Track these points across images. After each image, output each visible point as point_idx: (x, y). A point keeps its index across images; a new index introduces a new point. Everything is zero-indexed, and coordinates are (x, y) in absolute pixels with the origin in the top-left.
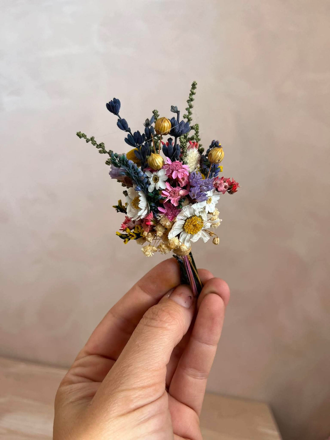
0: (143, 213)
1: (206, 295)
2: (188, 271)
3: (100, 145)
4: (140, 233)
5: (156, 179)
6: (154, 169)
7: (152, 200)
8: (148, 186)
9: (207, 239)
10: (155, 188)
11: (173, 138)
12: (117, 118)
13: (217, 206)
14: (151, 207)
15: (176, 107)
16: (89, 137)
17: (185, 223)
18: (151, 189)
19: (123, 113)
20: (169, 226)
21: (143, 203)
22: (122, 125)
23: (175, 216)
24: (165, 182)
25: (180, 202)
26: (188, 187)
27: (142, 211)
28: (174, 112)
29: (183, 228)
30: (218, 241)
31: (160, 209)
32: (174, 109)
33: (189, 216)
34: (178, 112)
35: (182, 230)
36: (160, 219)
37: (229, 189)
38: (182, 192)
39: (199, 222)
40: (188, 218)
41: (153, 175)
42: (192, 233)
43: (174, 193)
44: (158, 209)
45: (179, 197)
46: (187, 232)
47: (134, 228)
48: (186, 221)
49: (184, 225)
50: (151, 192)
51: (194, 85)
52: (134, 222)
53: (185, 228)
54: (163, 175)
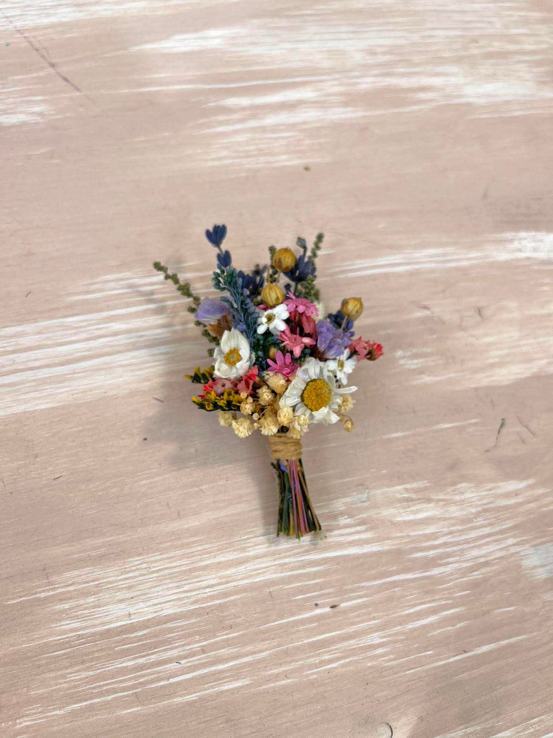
0: (243, 366)
2: (295, 488)
3: (185, 286)
4: (232, 401)
5: (270, 319)
6: (269, 305)
7: (261, 347)
8: (257, 326)
9: (334, 418)
10: (269, 328)
11: (293, 284)
12: (216, 251)
13: (350, 377)
14: (257, 358)
15: (304, 240)
16: (170, 272)
17: (305, 389)
18: (261, 330)
19: (225, 245)
20: (282, 386)
21: (245, 350)
22: (224, 259)
23: (293, 371)
24: (284, 320)
25: (303, 355)
27: (241, 362)
28: (300, 246)
29: (302, 397)
30: (351, 426)
31: (270, 362)
32: (302, 242)
33: (314, 377)
34: (305, 248)
35: (299, 400)
36: (268, 379)
37: (370, 353)
38: (307, 340)
39: (325, 391)
40: (312, 381)
41: (266, 313)
42: (313, 407)
43: (295, 340)
44: (266, 362)
45: (303, 345)
46: (306, 406)
47: (222, 394)
48: (307, 384)
49: (304, 391)
50: (262, 335)
51: (320, 237)
52: (224, 386)
53: (305, 395)
54: (282, 312)
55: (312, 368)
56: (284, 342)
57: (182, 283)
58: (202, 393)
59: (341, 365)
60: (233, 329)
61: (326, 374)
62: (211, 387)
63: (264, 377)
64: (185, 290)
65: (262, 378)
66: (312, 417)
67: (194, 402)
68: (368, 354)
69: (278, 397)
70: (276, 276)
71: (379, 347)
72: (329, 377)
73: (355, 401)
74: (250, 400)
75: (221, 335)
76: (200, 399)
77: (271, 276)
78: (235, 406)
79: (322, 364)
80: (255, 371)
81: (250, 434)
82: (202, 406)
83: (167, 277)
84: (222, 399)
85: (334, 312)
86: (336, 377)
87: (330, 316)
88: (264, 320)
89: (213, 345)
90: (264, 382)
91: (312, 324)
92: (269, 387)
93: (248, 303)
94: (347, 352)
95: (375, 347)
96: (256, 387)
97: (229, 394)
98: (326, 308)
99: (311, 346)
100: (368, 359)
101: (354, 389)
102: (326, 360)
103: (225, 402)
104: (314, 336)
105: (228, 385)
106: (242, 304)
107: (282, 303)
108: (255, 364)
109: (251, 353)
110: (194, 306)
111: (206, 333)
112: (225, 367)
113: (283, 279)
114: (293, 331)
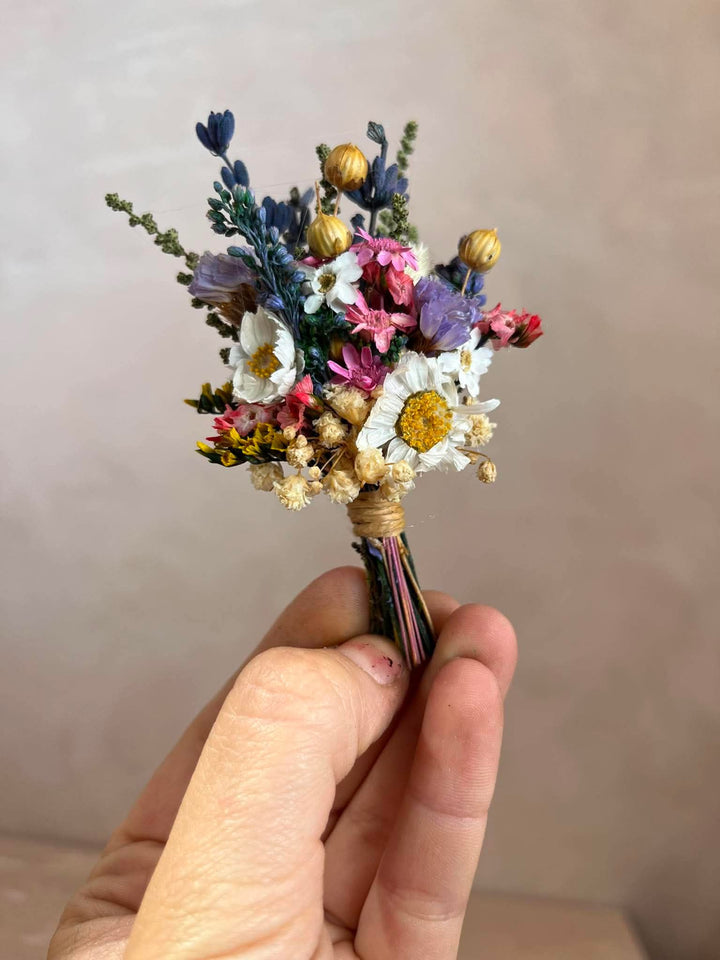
0: (284, 378)
1: (447, 662)
2: (398, 585)
3: (168, 235)
4: (270, 445)
5: (328, 282)
6: (322, 256)
7: (314, 339)
8: (303, 298)
9: (462, 462)
10: (325, 301)
11: (366, 214)
12: (219, 162)
13: (483, 381)
14: (309, 357)
15: (380, 127)
16: (138, 212)
17: (403, 411)
18: (311, 306)
19: (235, 150)
20: (360, 410)
21: (285, 347)
22: (236, 175)
23: (378, 381)
24: (353, 283)
25: (394, 346)
26: (414, 308)
27: (280, 372)
28: (374, 139)
29: (398, 426)
30: (491, 472)
31: (333, 366)
32: (376, 133)
33: (417, 388)
34: (382, 141)
35: (393, 432)
36: (333, 398)
37: (518, 333)
38: (398, 319)
39: (438, 412)
40: (413, 396)
41: (319, 272)
42: (420, 445)
43: (378, 319)
44: (327, 367)
45: (393, 329)
46: (408, 442)
47: (251, 434)
48: (406, 403)
49: (400, 416)
50: (313, 314)
51: (410, 129)
52: (252, 417)
53: (404, 424)
54: (347, 269)
55: (413, 369)
56: (356, 325)
57: (163, 230)
58: (215, 434)
59: (466, 360)
60: (259, 308)
61: (440, 379)
62: (230, 421)
63: (324, 395)
64: (168, 243)
65: (320, 396)
66: (417, 462)
67: (200, 451)
68: (514, 336)
69: (354, 430)
70: (333, 201)
71: (535, 322)
72: (445, 386)
73: (495, 425)
74: (303, 440)
75: (238, 319)
76: (212, 445)
77: (324, 202)
78: (276, 453)
79: (431, 361)
80: (307, 385)
81: (309, 502)
82: (214, 458)
83: (133, 222)
84: (252, 443)
85: (446, 262)
86: (457, 383)
87: (440, 269)
88: (316, 286)
89: (228, 342)
90: (327, 406)
91: (407, 287)
92: (335, 414)
93: (283, 257)
94: (474, 335)
95: (526, 322)
96: (312, 415)
97: (264, 431)
98: (431, 253)
99: (408, 328)
100: (515, 345)
101: (494, 403)
102: (437, 354)
103: (257, 448)
104: (413, 309)
105: (261, 415)
106: (270, 258)
107: (347, 250)
108: (306, 372)
109: (297, 352)
110: (188, 271)
111: (213, 321)
112: (252, 381)
113: (347, 206)
114: (372, 304)
